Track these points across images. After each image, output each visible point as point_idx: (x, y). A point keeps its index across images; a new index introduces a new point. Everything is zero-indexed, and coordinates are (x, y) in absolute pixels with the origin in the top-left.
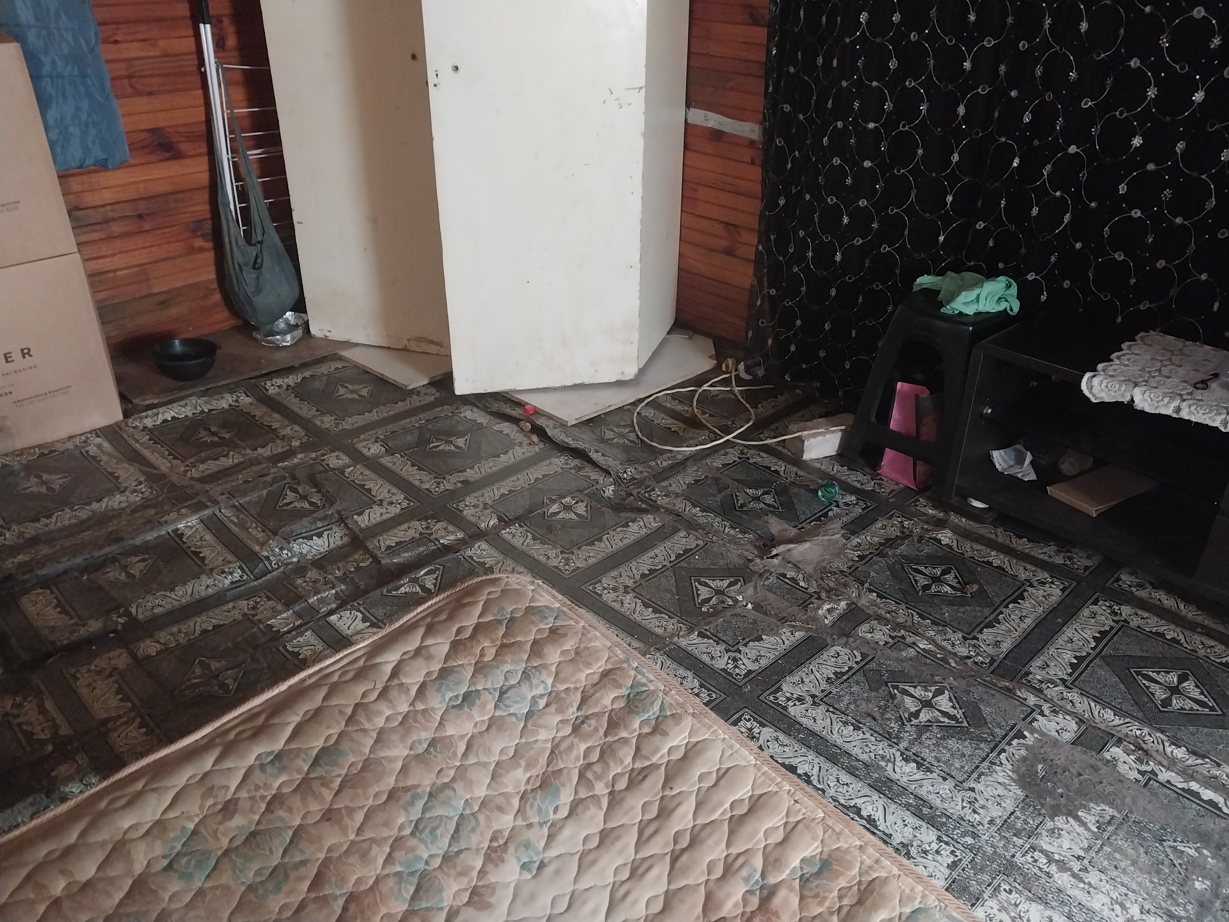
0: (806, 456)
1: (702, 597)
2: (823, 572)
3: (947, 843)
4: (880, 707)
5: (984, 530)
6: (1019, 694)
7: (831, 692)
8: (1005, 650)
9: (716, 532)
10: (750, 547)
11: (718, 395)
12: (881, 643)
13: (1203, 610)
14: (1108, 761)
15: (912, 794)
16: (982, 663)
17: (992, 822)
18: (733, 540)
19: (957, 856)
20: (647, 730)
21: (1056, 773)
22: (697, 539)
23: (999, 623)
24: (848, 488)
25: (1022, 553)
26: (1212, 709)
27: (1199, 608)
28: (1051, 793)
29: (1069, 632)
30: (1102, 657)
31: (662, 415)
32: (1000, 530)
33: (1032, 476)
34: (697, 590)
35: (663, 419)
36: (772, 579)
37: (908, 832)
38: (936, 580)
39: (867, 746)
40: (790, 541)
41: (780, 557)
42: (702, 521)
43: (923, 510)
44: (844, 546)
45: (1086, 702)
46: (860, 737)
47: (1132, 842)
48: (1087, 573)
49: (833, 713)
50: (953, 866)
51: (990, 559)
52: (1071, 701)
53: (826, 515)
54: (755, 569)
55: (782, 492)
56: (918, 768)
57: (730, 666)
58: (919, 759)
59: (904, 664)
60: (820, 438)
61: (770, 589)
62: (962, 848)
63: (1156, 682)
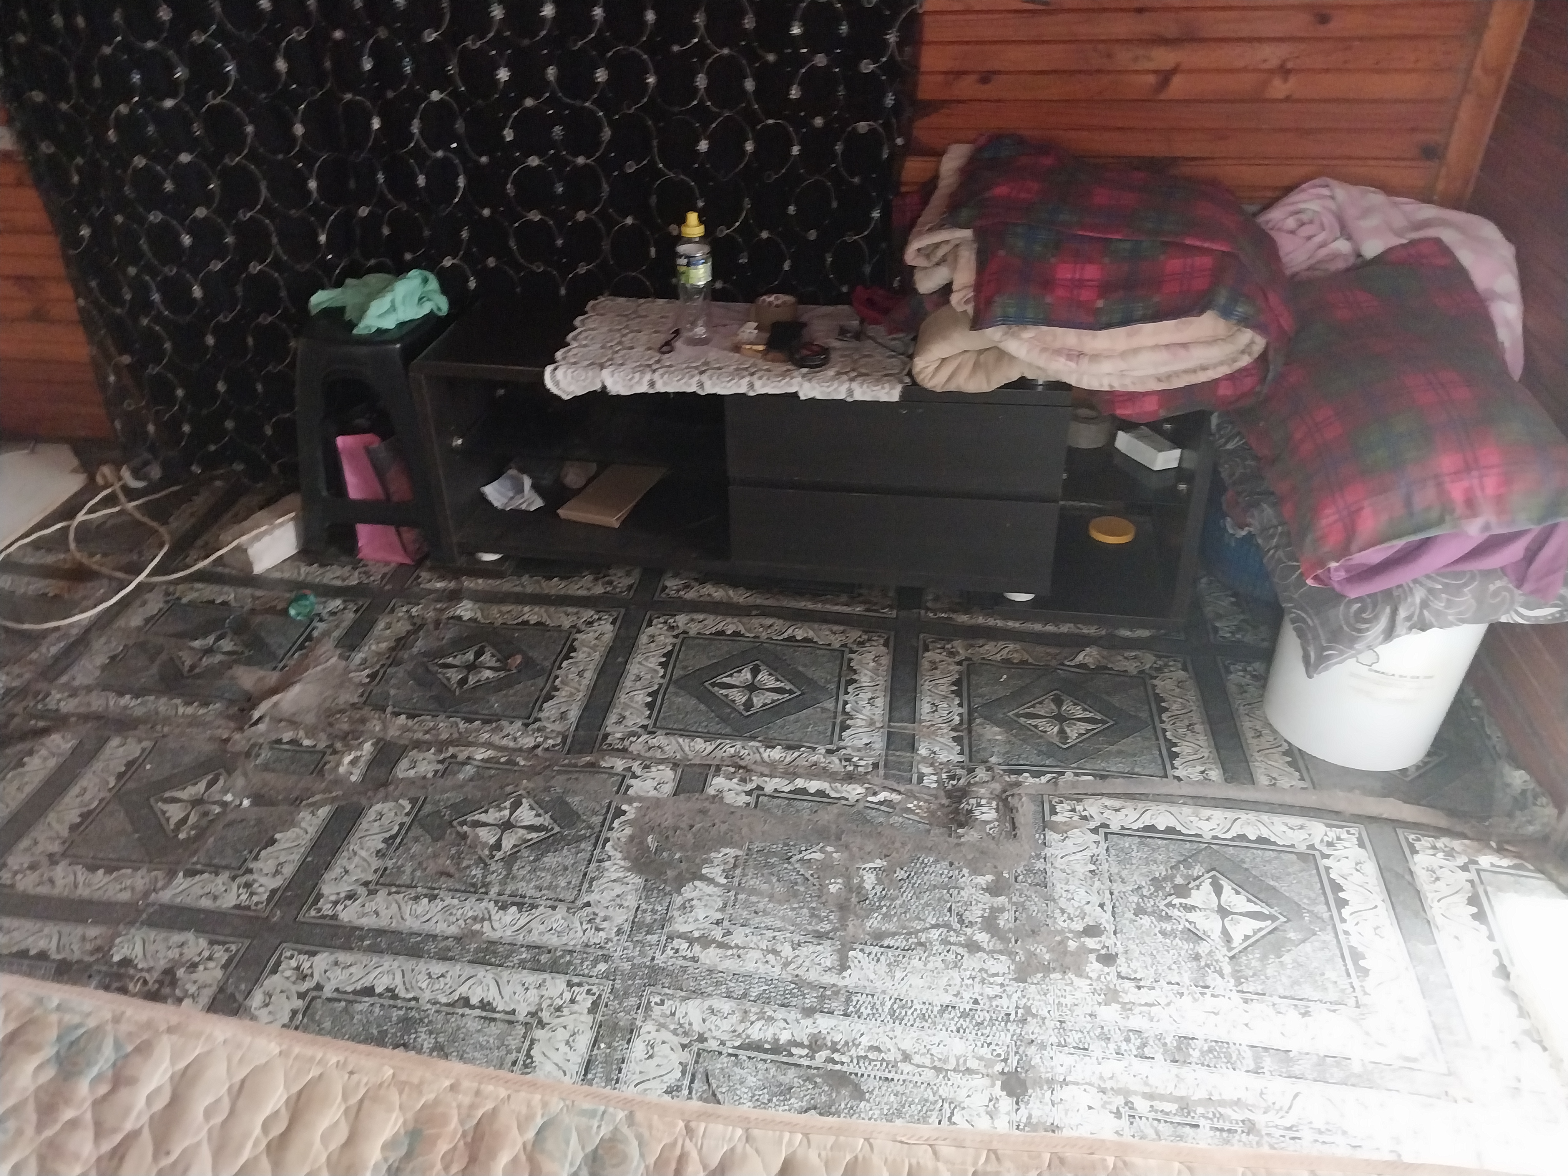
0: (259, 568)
1: (173, 821)
2: (329, 714)
3: (579, 985)
4: (452, 858)
5: (507, 585)
6: (604, 764)
7: (386, 869)
8: (573, 719)
9: (166, 721)
10: (221, 722)
11: (104, 523)
12: (430, 775)
13: (752, 589)
14: (714, 797)
15: (522, 946)
16: (554, 746)
17: (619, 932)
18: (194, 722)
19: (594, 994)
20: (103, 1089)
21: (667, 837)
22: (140, 741)
23: (558, 690)
24: (328, 592)
25: (558, 596)
26: (791, 692)
27: (749, 588)
28: (670, 864)
29: (633, 669)
30: (676, 682)
31: (26, 579)
32: (525, 579)
33: (538, 503)
34: (164, 813)
35: (28, 584)
36: (265, 754)
37: (533, 995)
38: (471, 667)
39: (451, 914)
40: (274, 691)
41: (267, 719)
42: (139, 712)
43: (428, 586)
44: (347, 671)
45: (674, 741)
46: (439, 908)
47: (763, 875)
48: (632, 593)
49: (398, 893)
50: (594, 1008)
51: (525, 617)
52: (659, 747)
53: (309, 638)
54: (238, 748)
55: (241, 628)
56: (520, 911)
57: (244, 897)
58: (517, 899)
59: (465, 789)
60: (266, 539)
61: (266, 767)
62: (597, 981)
63: (733, 686)
